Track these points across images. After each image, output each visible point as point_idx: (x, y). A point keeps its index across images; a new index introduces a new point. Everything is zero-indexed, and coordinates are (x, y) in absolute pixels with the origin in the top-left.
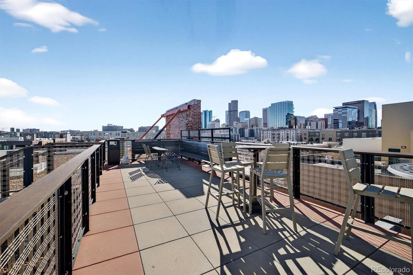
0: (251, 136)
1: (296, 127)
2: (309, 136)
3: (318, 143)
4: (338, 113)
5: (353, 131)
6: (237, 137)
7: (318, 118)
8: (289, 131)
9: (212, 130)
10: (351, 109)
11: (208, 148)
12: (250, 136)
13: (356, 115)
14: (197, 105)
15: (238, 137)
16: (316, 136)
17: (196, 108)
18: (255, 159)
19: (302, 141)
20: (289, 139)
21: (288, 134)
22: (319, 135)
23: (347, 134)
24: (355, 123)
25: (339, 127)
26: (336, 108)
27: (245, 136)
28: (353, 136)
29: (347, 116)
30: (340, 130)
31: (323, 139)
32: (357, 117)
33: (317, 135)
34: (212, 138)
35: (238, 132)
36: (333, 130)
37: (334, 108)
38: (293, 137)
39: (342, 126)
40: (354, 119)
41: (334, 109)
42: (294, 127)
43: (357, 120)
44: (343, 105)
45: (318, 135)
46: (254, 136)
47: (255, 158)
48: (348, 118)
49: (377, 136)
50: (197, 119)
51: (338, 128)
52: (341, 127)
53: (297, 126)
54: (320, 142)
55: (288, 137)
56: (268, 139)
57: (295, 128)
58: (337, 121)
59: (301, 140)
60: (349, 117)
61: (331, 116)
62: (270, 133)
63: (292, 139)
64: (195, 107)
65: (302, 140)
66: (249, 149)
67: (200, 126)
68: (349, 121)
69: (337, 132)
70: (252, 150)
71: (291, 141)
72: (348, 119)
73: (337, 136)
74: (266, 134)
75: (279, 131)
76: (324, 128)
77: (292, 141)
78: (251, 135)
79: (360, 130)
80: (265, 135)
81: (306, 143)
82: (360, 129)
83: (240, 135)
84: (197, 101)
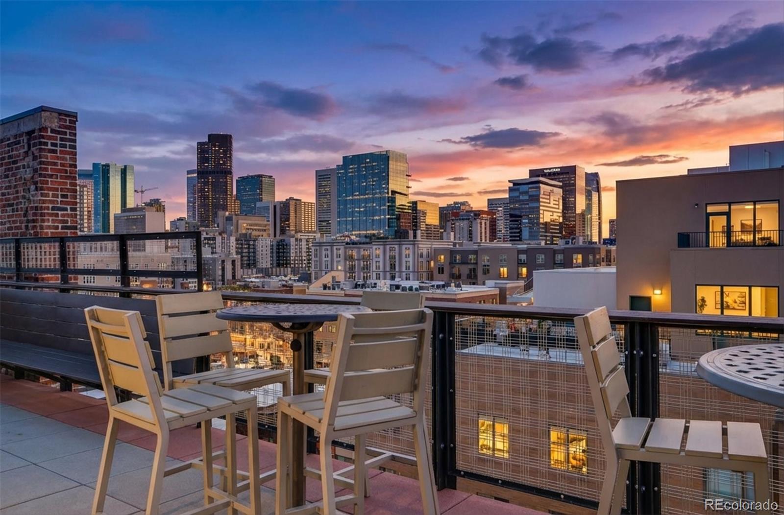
0: (279, 265)
1: (415, 236)
2: (450, 263)
3: (474, 284)
4: (521, 197)
5: (554, 250)
6: (229, 267)
7: (473, 209)
8: (396, 247)
9: (123, 240)
10: (549, 188)
11: (90, 323)
12: (275, 262)
13: (558, 205)
14: (59, 133)
15: (234, 269)
16: (468, 263)
17: (53, 145)
18: (299, 357)
19: (432, 280)
20: (397, 275)
21: (392, 258)
22: (477, 260)
23: (541, 259)
24: (558, 227)
25: (523, 238)
26: (515, 184)
27: (260, 266)
28: (555, 264)
29: (541, 208)
30: (526, 246)
31: (486, 272)
32: (561, 211)
33: (471, 259)
34: (125, 273)
35: (233, 250)
36: (509, 245)
37: (510, 181)
38: (408, 268)
39: (530, 236)
40: (555, 216)
41: (511, 185)
42: (411, 233)
43: (561, 220)
44: (530, 176)
45: (472, 262)
46: (290, 264)
47: (296, 353)
48: (541, 212)
49: (602, 263)
50: (60, 193)
51: (520, 240)
52: (528, 238)
53: (419, 232)
54: (479, 282)
55: (393, 266)
56: (333, 273)
57: (412, 239)
58: (517, 221)
59: (431, 277)
60: (544, 210)
61: (504, 204)
62: (341, 252)
63: (404, 274)
64: (50, 138)
65: (432, 275)
66: (276, 321)
67: (73, 222)
68: (545, 220)
69: (518, 251)
70: (287, 325)
71: (402, 280)
72: (541, 216)
73: (518, 263)
74: (326, 256)
75: (369, 246)
76: (488, 241)
77: (406, 279)
78: (279, 260)
79: (567, 246)
80: (324, 259)
81: (443, 286)
82: (567, 243)
83: (239, 260)
84: (60, 114)
